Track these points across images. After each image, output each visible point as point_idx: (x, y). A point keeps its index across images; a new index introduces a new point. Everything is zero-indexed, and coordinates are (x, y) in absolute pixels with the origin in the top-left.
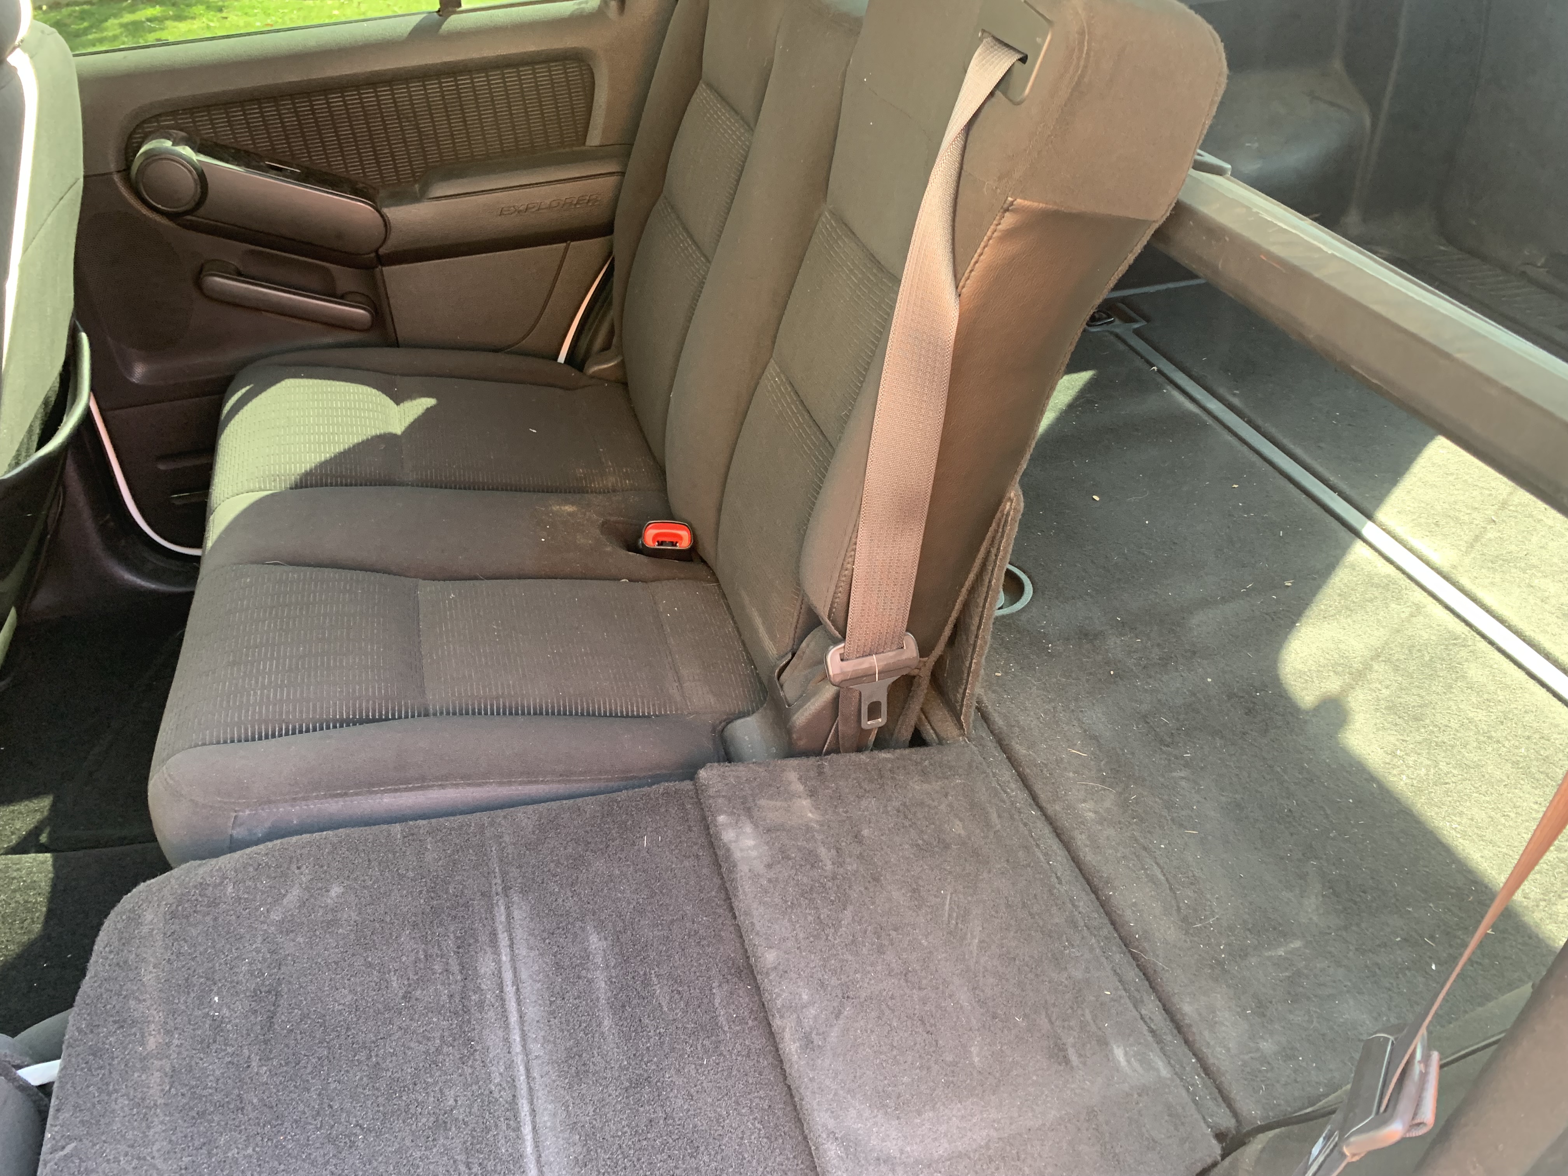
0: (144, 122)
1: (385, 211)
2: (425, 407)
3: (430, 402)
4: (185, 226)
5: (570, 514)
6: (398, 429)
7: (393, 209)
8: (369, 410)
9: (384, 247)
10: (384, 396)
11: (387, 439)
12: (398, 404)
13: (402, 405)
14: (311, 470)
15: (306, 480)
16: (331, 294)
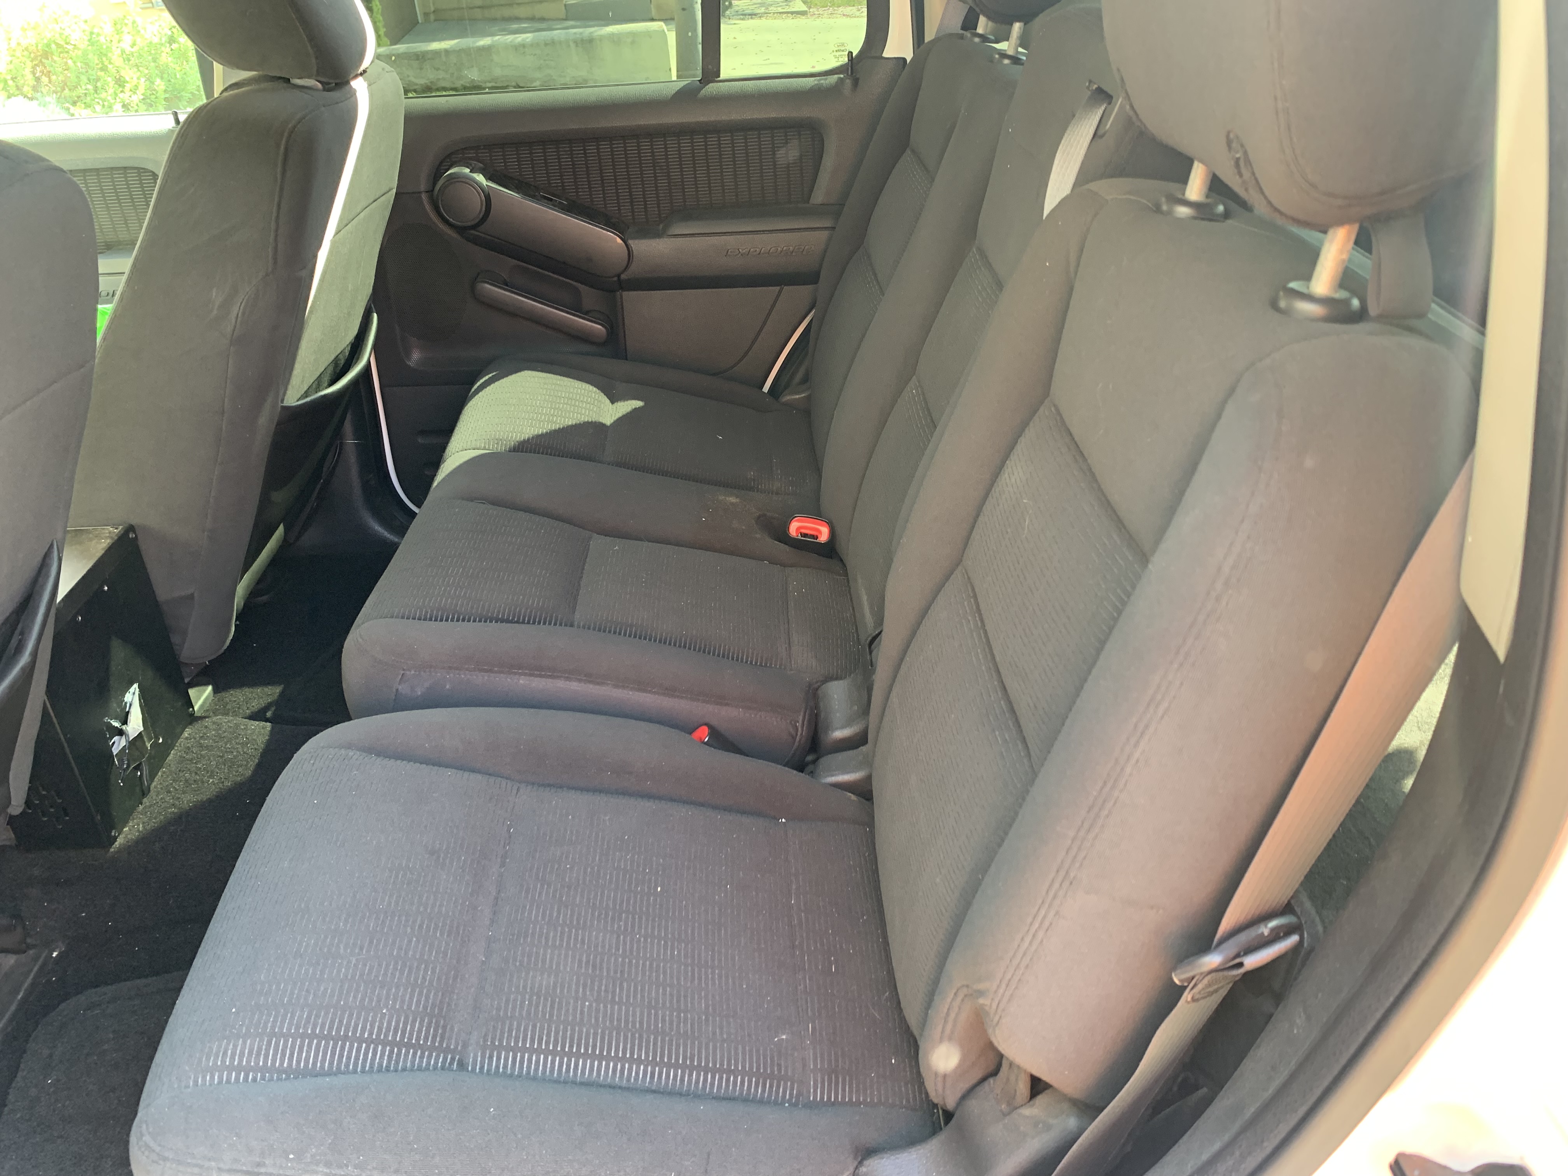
0: (452, 153)
1: (630, 242)
2: (634, 407)
3: (639, 404)
4: (468, 240)
5: (732, 504)
6: (608, 420)
7: (636, 241)
8: (587, 403)
9: (626, 273)
10: (602, 394)
11: (597, 427)
12: (613, 403)
13: (616, 404)
14: (528, 439)
15: (523, 447)
16: (577, 309)
